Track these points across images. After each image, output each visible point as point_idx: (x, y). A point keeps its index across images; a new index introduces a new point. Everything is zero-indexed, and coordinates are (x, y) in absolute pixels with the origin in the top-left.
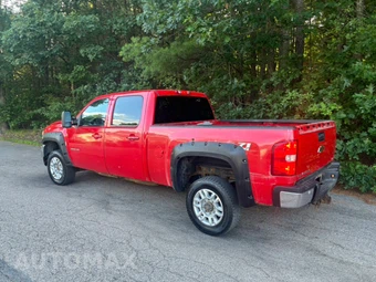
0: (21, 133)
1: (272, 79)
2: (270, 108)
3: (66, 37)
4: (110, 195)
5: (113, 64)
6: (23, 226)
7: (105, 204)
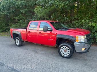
0: (3, 33)
1: (75, 17)
2: (75, 25)
3: (17, 7)
4: (36, 49)
5: (29, 14)
6: (15, 58)
7: (35, 51)
